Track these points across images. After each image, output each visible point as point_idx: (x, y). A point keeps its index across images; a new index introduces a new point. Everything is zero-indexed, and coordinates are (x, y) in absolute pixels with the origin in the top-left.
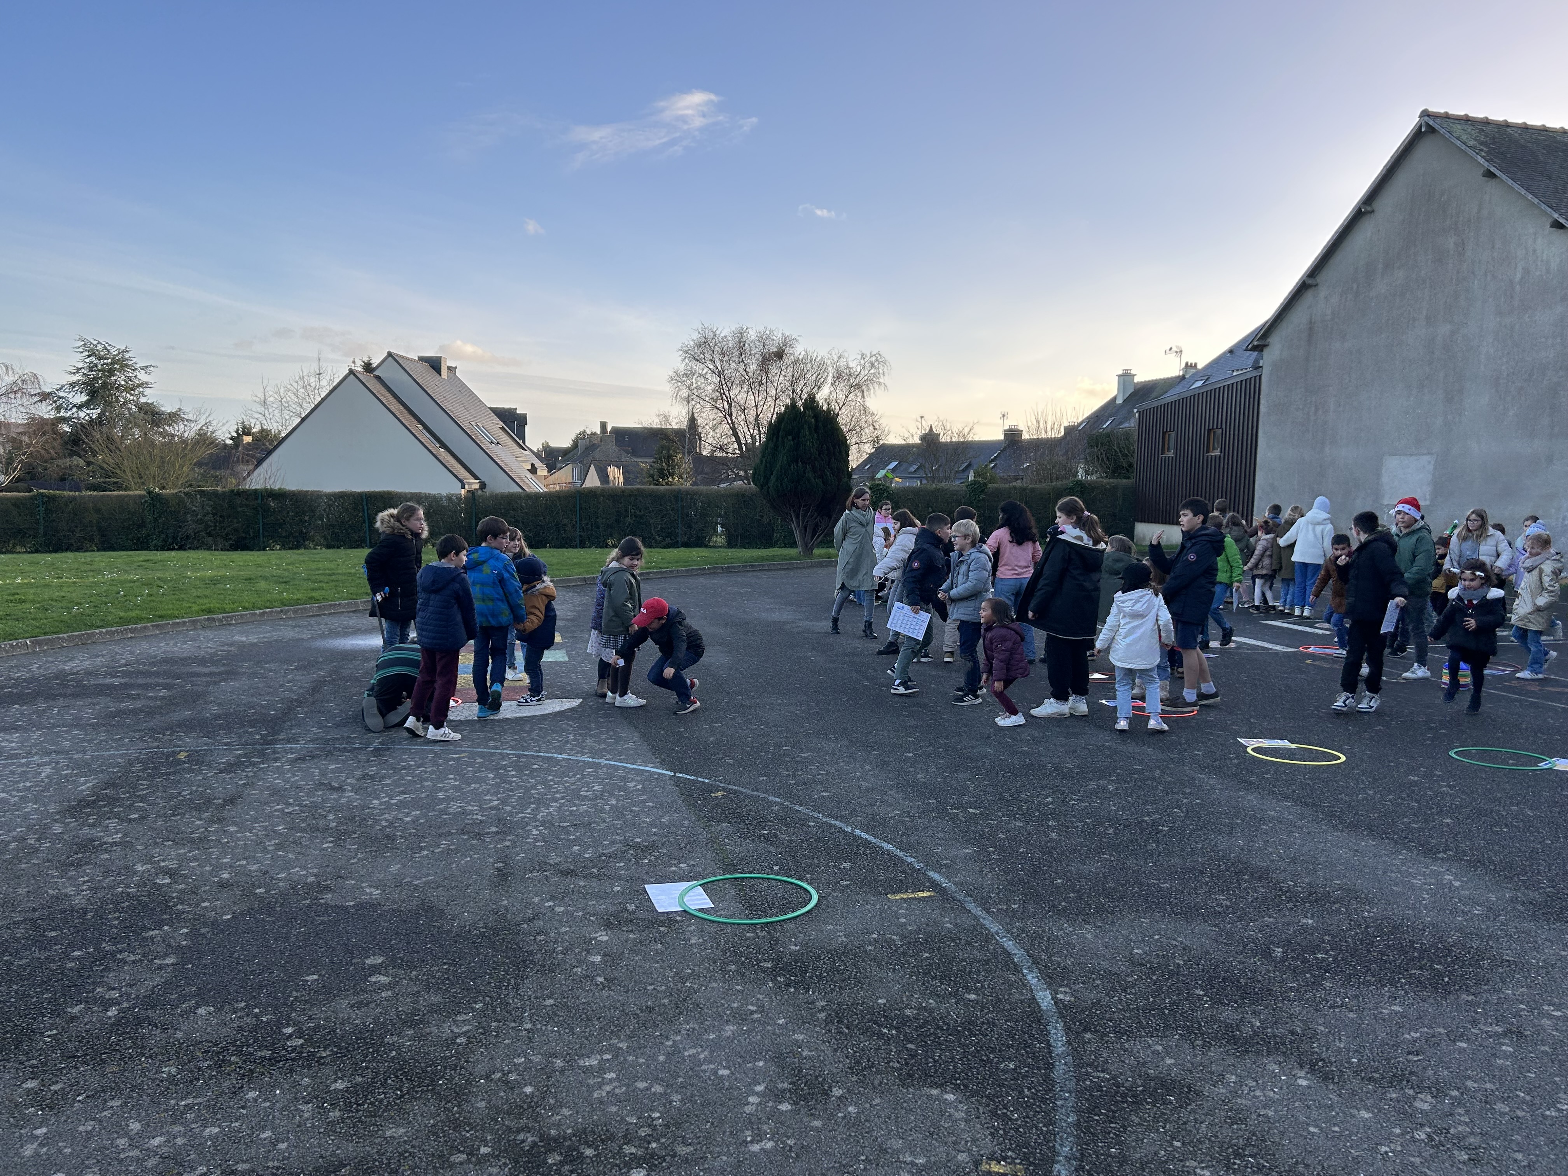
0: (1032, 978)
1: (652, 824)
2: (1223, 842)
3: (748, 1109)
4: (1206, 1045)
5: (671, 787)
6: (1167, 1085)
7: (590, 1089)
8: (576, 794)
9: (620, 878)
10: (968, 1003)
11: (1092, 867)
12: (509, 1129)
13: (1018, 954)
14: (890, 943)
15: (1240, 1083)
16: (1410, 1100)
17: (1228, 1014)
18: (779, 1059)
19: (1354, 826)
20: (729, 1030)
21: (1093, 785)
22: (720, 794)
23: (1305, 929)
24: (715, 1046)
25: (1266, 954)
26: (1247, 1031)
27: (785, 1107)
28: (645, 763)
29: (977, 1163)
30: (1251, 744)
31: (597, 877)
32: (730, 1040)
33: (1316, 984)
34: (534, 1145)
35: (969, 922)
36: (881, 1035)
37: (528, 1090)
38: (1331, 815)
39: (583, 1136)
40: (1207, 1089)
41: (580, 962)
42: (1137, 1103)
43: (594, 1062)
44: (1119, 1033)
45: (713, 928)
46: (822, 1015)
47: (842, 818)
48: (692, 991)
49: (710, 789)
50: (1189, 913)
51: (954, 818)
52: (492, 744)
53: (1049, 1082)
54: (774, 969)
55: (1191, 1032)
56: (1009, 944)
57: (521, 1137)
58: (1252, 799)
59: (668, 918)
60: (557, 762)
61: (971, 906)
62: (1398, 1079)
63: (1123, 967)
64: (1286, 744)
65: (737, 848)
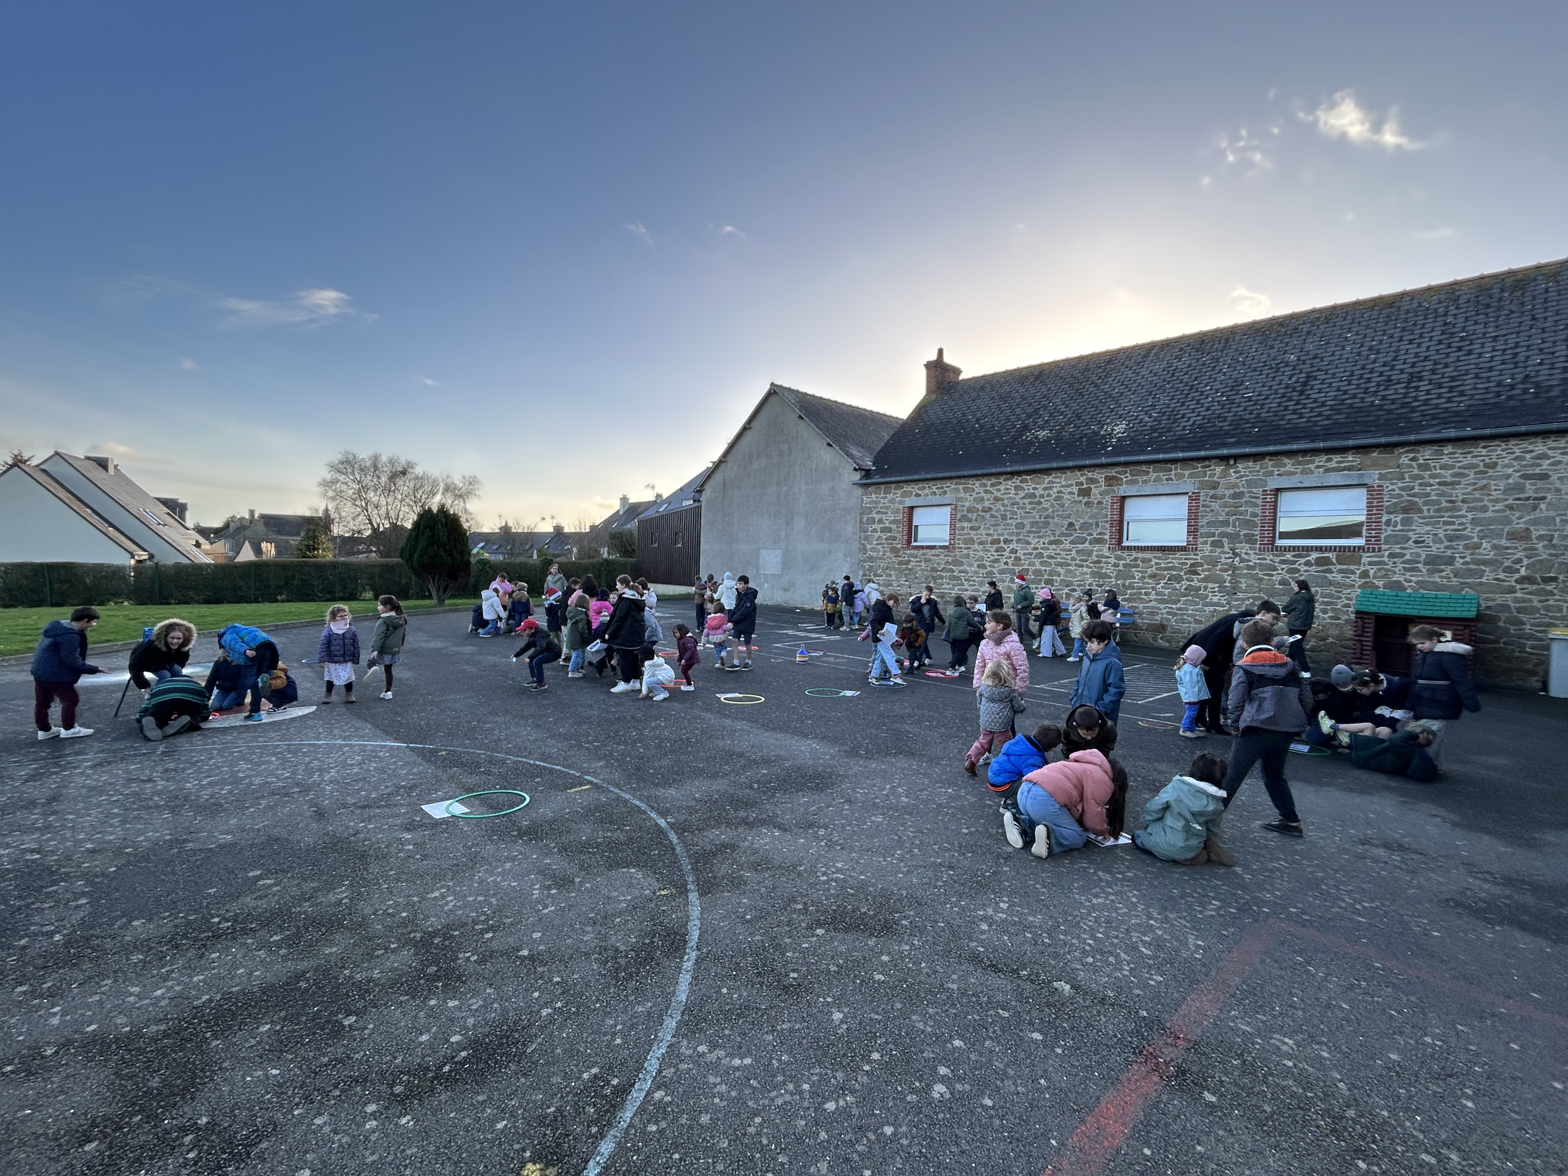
0: (653, 815)
1: (407, 774)
2: (721, 743)
3: (534, 897)
4: (736, 828)
5: (409, 753)
6: (724, 846)
7: (442, 907)
8: (344, 765)
9: (402, 805)
10: (627, 831)
11: (665, 763)
12: (403, 934)
13: (643, 806)
14: (577, 812)
15: (753, 839)
16: (817, 832)
17: (742, 814)
18: (540, 872)
19: (774, 729)
20: (508, 865)
21: (653, 724)
22: (443, 753)
23: (764, 775)
24: (503, 874)
25: (751, 787)
26: (751, 819)
27: (553, 891)
28: (385, 740)
29: (654, 893)
30: (722, 697)
31: (386, 806)
32: (511, 870)
33: (773, 796)
34: (422, 937)
35: (614, 796)
36: (589, 853)
37: (404, 914)
38: (763, 725)
39: (449, 927)
40: (741, 844)
41: (400, 851)
42: (715, 855)
43: (436, 894)
44: (699, 830)
45: (474, 821)
46: (556, 850)
47: (526, 757)
48: (477, 854)
49: (436, 751)
50: (715, 776)
51: (588, 749)
52: (261, 739)
53: (674, 855)
54: (519, 834)
55: (729, 824)
56: (637, 803)
57: (412, 935)
58: (728, 722)
59: (444, 821)
60: (320, 746)
61: (612, 789)
62: (811, 826)
63: (693, 803)
64: (737, 695)
65: (471, 780)
